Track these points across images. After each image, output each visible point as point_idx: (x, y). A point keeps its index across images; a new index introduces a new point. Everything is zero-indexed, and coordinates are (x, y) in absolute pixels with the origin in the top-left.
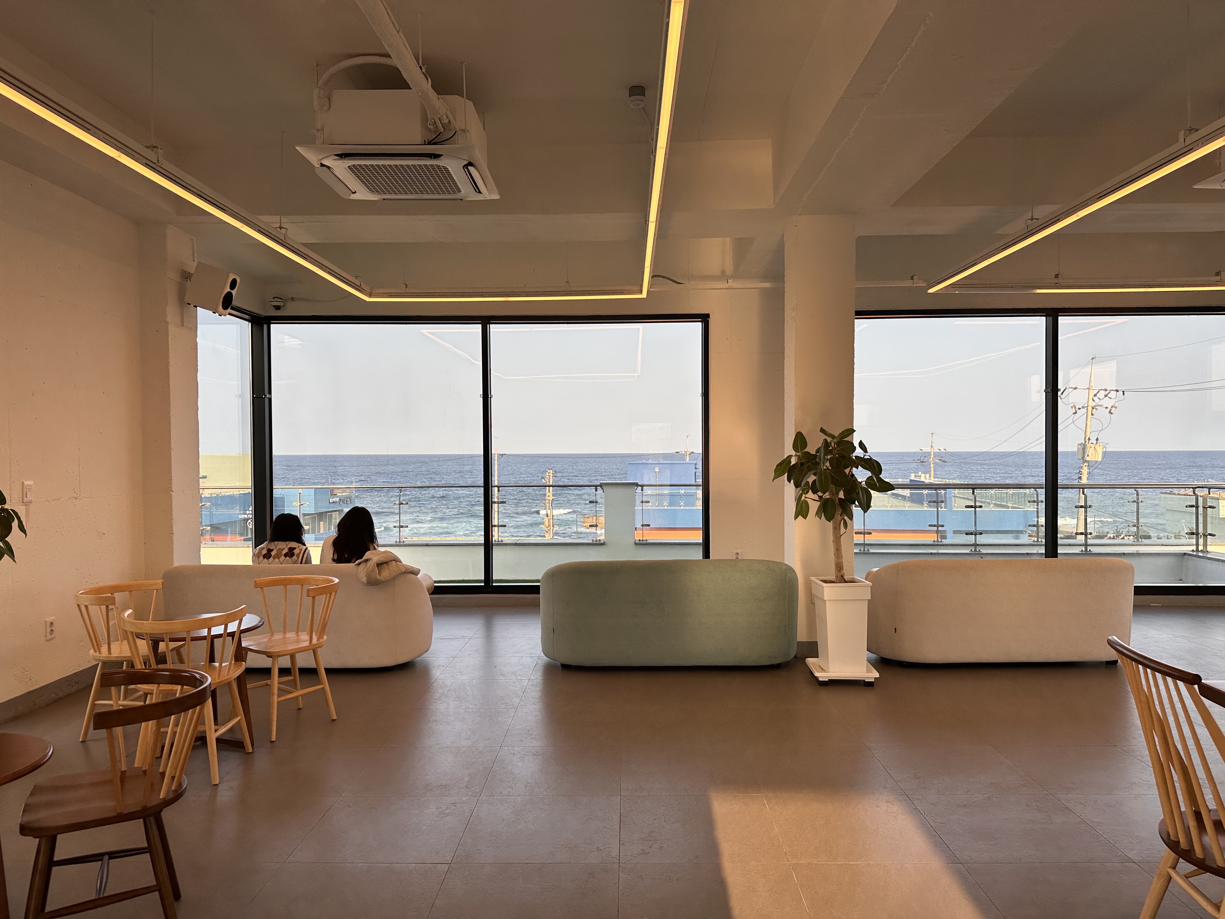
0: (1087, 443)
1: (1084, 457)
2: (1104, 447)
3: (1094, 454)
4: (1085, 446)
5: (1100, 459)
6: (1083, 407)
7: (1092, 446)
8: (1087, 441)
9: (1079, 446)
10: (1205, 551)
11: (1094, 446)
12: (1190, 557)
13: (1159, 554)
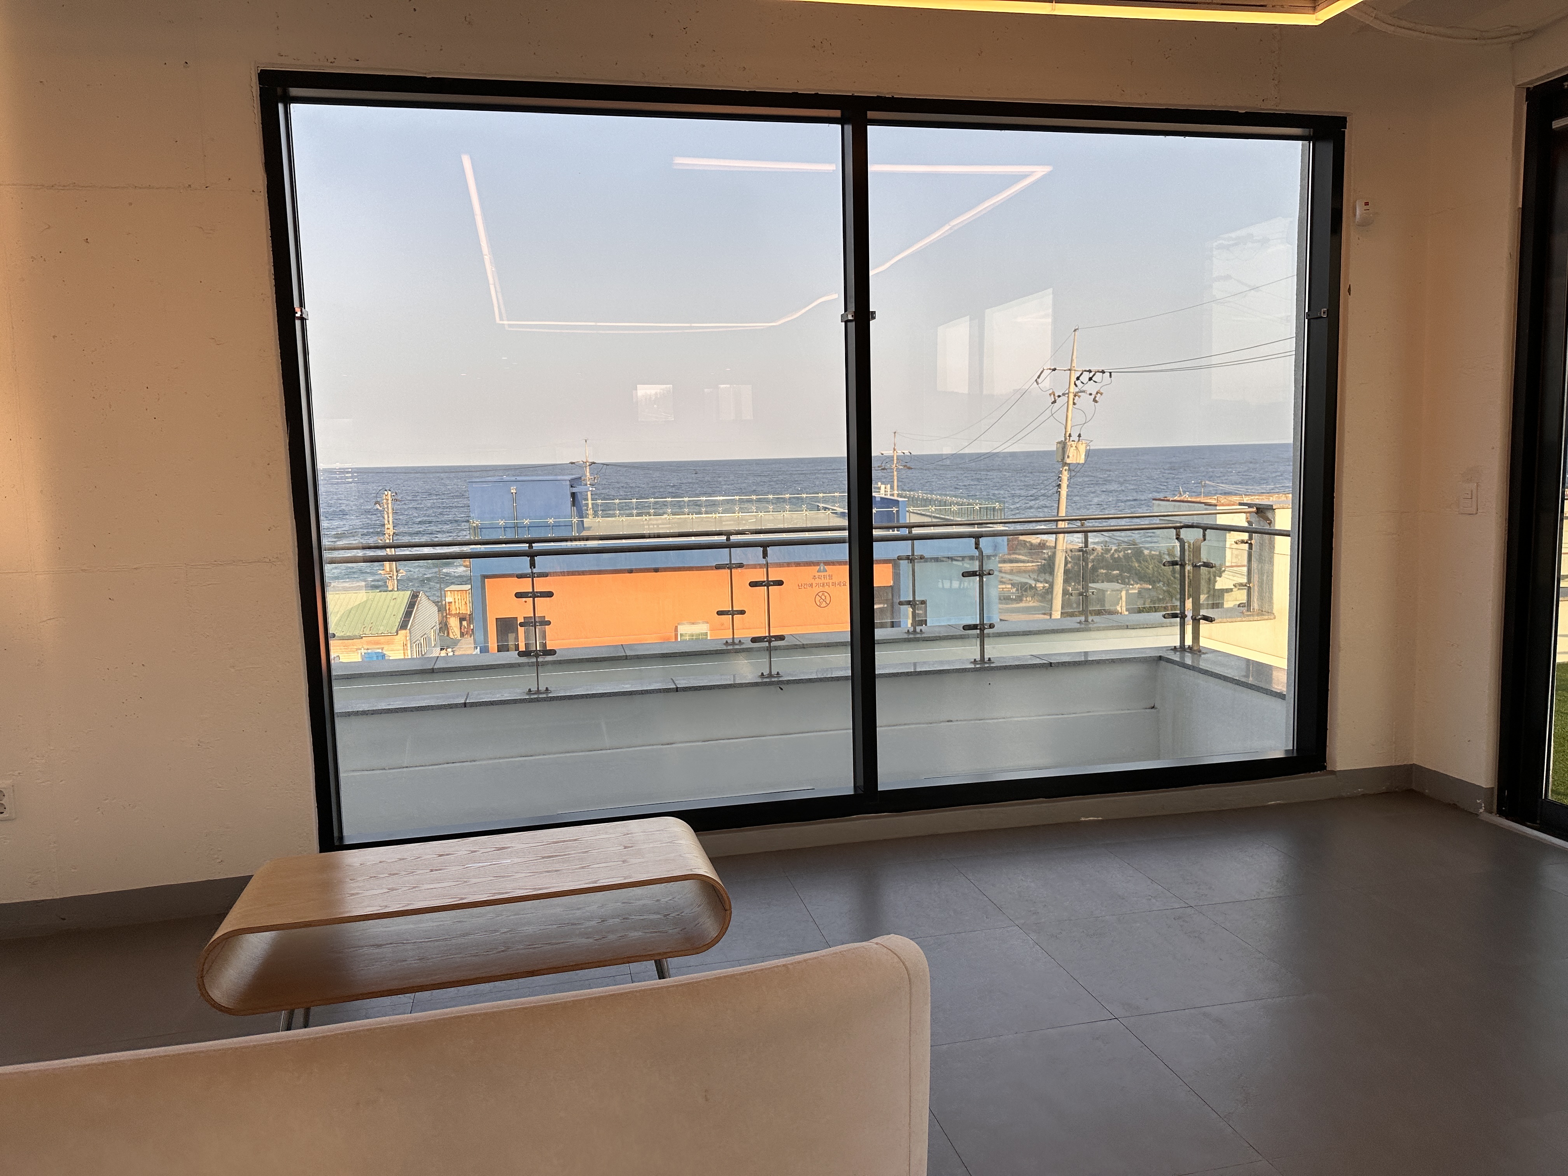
0: (1067, 440)
1: (1064, 458)
2: (1088, 445)
3: (1075, 454)
4: (1065, 445)
5: (1082, 461)
6: (1064, 394)
7: (1073, 445)
8: (1068, 438)
9: (1058, 445)
10: (1196, 650)
11: (1075, 445)
12: (1170, 665)
13: (1113, 661)
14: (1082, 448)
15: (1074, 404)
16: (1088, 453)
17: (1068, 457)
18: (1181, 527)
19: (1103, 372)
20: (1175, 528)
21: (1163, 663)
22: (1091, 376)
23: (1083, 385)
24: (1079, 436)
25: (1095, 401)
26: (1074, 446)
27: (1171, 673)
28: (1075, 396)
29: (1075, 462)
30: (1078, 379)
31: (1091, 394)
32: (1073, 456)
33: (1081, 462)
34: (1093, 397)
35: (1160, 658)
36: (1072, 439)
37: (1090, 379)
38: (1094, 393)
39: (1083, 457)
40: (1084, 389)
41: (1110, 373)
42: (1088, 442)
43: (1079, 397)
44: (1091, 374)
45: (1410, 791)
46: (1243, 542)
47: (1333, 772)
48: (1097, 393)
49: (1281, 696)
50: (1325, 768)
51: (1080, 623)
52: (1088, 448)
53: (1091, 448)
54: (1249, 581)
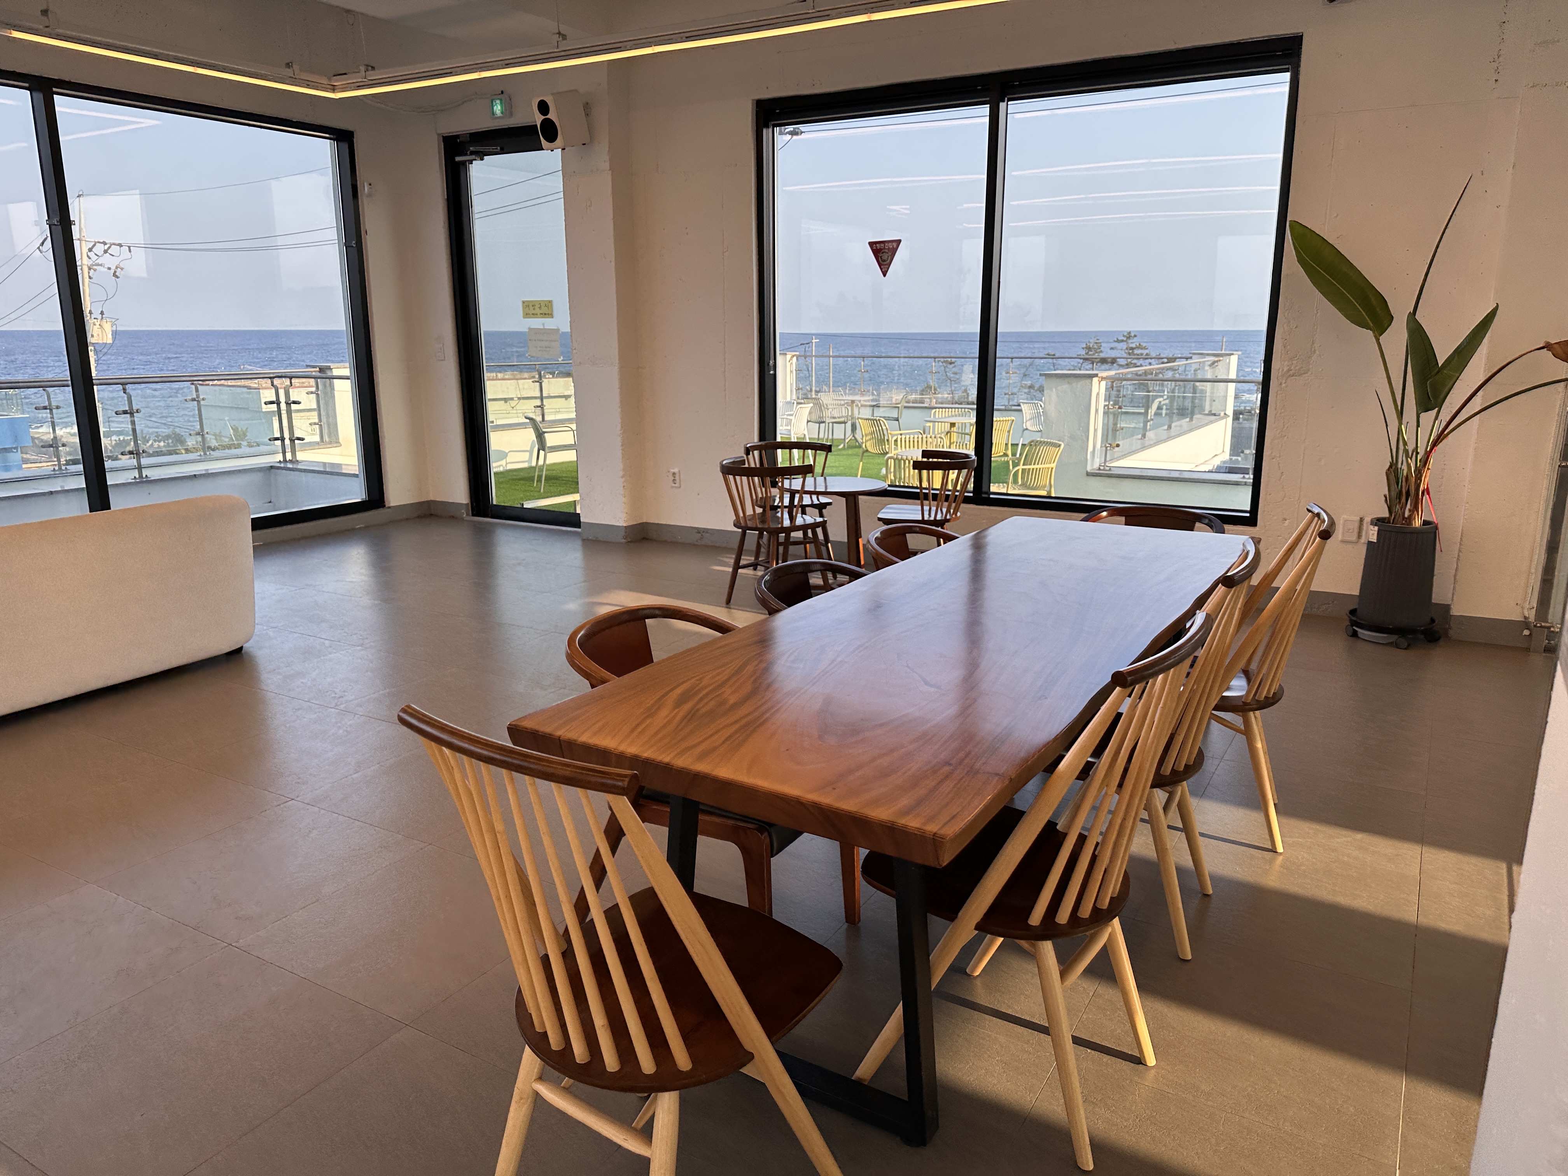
2: (113, 325)
3: (100, 333)
5: (110, 341)
10: (294, 461)
11: (99, 323)
12: (279, 471)
13: (239, 471)
14: (108, 327)
15: (90, 278)
16: (115, 334)
17: (92, 336)
18: (274, 377)
19: (120, 245)
20: (270, 378)
21: (273, 471)
22: (106, 248)
23: (97, 257)
24: (102, 313)
25: (115, 275)
26: (97, 324)
27: (283, 477)
28: (90, 269)
29: (101, 342)
30: (90, 250)
31: (109, 269)
32: (98, 335)
33: (108, 342)
34: (112, 271)
35: (272, 467)
36: (93, 316)
37: (106, 252)
38: (113, 268)
39: (110, 336)
40: (100, 261)
41: (129, 247)
42: (113, 320)
43: (95, 270)
44: (106, 247)
45: (431, 515)
46: (312, 393)
47: (389, 507)
48: (117, 268)
49: (356, 476)
50: (385, 506)
51: (201, 455)
52: (114, 328)
53: (118, 329)
54: (320, 420)
